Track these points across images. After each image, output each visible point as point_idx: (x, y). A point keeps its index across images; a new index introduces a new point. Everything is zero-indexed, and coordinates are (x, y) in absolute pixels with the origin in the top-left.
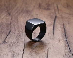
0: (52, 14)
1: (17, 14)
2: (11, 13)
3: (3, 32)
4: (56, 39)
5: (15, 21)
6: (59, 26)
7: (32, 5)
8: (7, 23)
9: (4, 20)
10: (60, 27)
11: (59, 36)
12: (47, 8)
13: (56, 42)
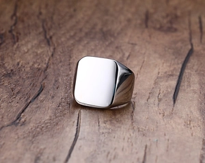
0: (179, 44)
1: (71, 42)
2: (54, 39)
3: (18, 93)
4: (180, 118)
5: (61, 61)
6: (195, 79)
7: (122, 18)
8: (36, 66)
9: (29, 57)
10: (199, 84)
11: (192, 109)
12: (169, 25)
13: (179, 127)
